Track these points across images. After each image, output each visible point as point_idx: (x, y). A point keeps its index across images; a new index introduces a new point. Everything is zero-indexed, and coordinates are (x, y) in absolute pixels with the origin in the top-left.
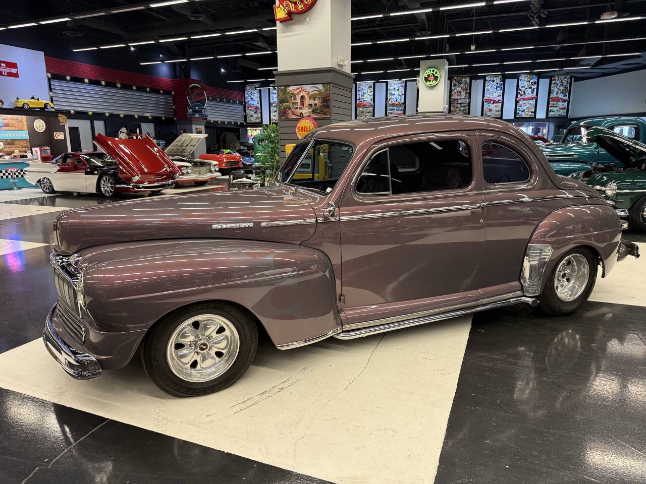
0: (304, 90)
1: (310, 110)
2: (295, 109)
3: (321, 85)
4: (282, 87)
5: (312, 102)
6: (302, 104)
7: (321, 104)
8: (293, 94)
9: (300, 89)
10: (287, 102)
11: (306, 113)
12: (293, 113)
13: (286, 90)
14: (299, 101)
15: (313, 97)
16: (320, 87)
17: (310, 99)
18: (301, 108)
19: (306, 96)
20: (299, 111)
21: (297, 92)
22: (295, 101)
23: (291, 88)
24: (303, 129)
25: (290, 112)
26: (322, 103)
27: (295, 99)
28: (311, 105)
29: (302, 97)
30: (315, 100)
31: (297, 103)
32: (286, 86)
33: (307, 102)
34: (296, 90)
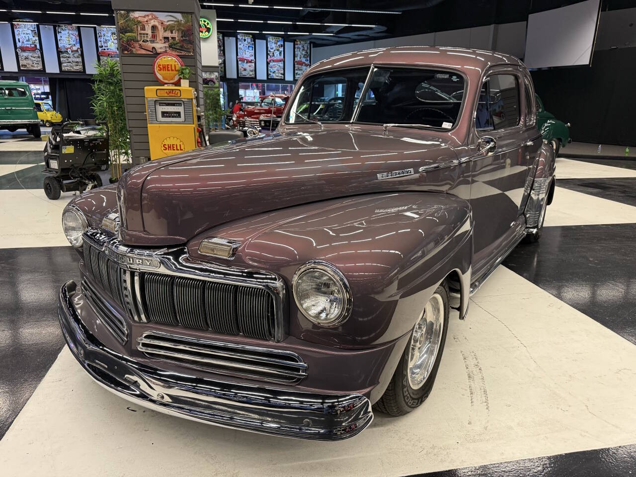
0: (156, 18)
1: (167, 45)
2: (143, 41)
3: (180, 14)
4: (122, 12)
5: (168, 34)
6: (154, 36)
7: (181, 39)
8: (139, 22)
9: (150, 17)
10: (131, 31)
11: (161, 48)
12: (141, 47)
13: (128, 16)
14: (149, 31)
15: (170, 29)
16: (179, 16)
17: (165, 31)
18: (152, 42)
19: (159, 27)
20: (150, 45)
21: (146, 20)
22: (142, 32)
23: (137, 14)
24: (165, 68)
25: (137, 45)
26: (182, 37)
27: (143, 29)
28: (166, 38)
29: (154, 28)
30: (172, 33)
31: (147, 34)
32: (128, 11)
33: (161, 34)
34: (144, 17)
